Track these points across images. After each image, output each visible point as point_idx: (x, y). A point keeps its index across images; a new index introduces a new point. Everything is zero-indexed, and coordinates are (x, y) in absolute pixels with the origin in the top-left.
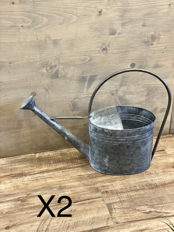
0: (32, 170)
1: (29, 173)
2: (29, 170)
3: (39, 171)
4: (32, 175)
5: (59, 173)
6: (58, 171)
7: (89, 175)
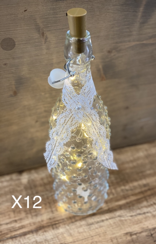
0: (16, 221)
1: (11, 231)
2: (11, 223)
3: (34, 223)
4: (18, 238)
5: (81, 230)
6: (76, 221)
7: (150, 230)
